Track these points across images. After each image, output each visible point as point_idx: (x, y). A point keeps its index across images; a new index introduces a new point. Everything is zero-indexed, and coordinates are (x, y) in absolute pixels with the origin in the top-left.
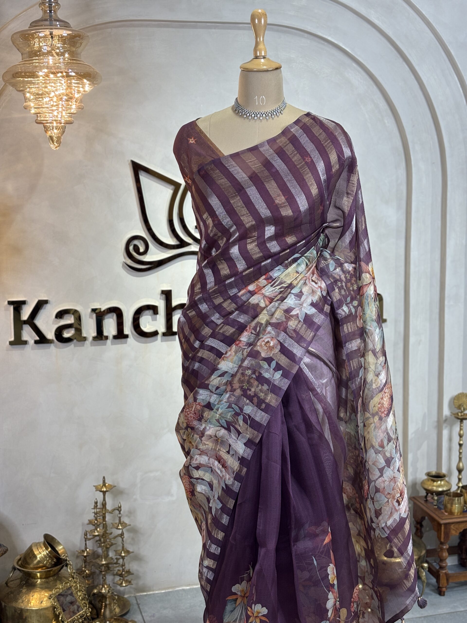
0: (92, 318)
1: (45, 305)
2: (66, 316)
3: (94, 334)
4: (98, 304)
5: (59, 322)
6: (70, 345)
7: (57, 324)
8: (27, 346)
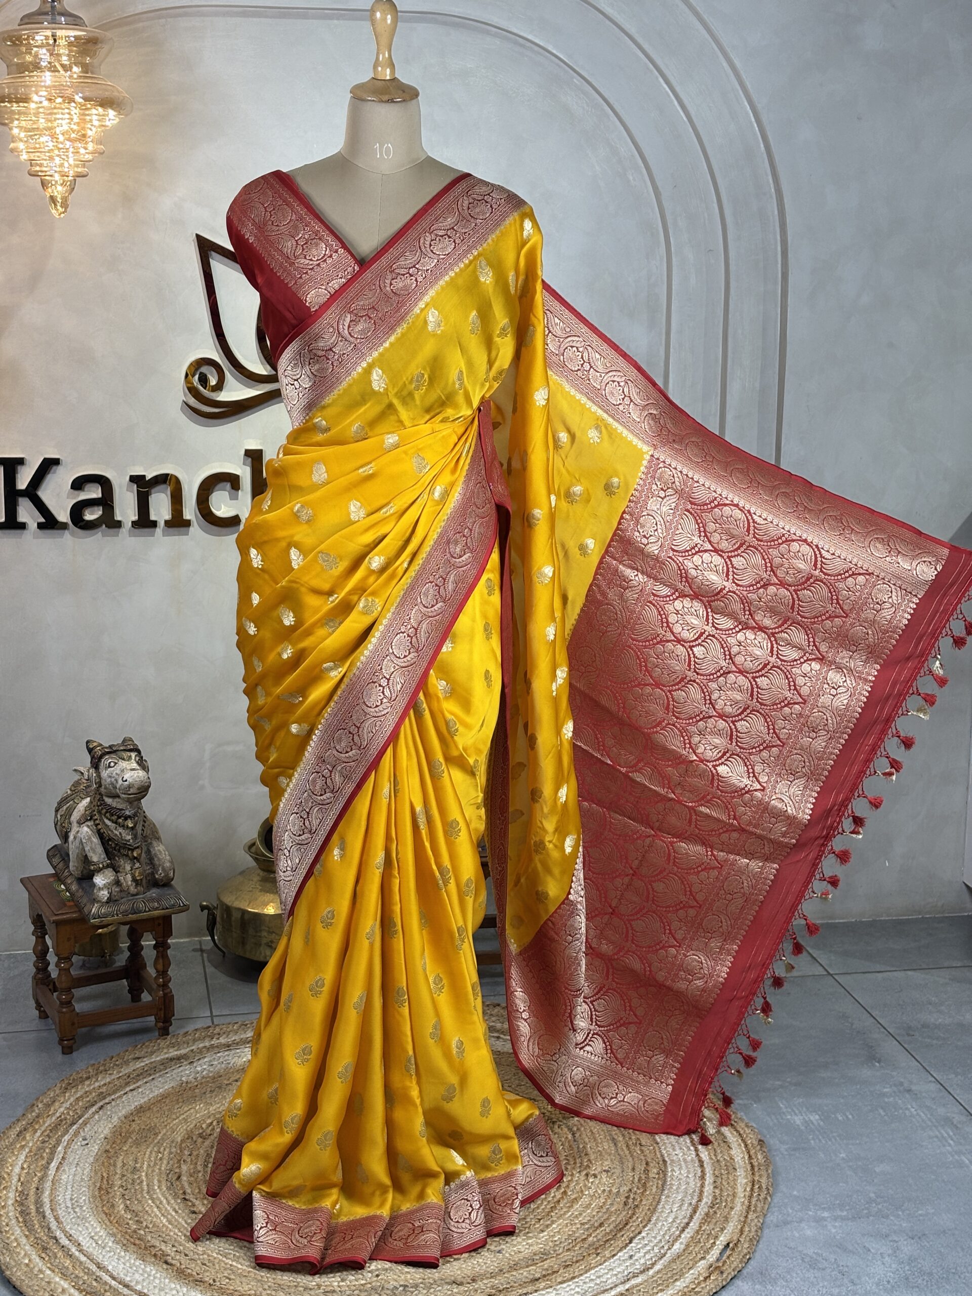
0: (132, 492)
1: (54, 467)
2: (89, 486)
3: (135, 518)
4: (142, 468)
5: (78, 496)
6: (97, 533)
7: (75, 498)
8: (25, 531)
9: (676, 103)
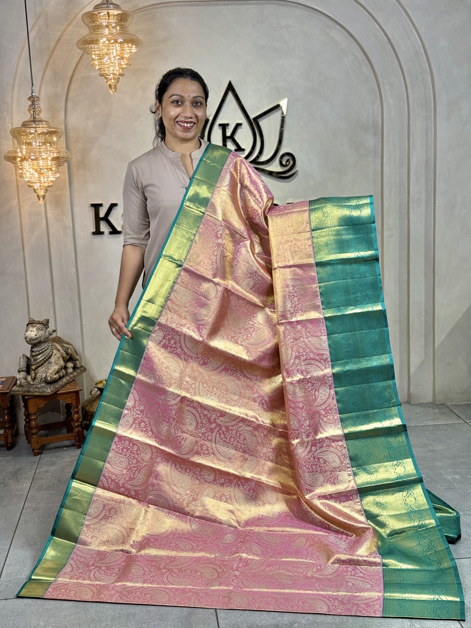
1: (115, 207)
8: (104, 235)
9: (383, 34)
